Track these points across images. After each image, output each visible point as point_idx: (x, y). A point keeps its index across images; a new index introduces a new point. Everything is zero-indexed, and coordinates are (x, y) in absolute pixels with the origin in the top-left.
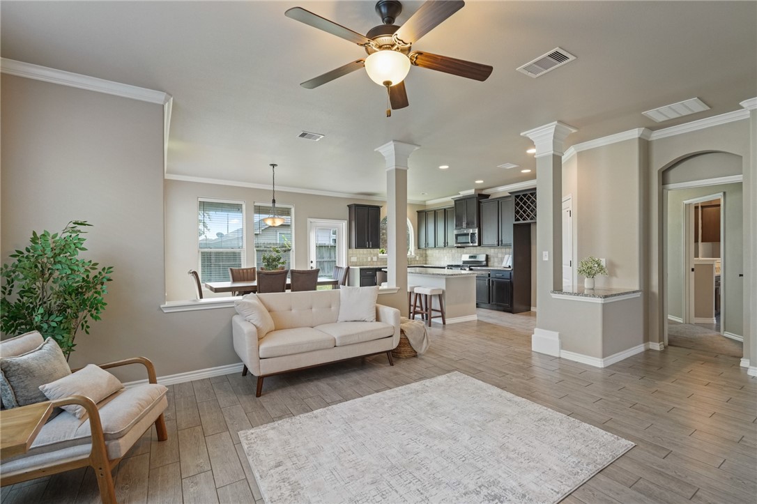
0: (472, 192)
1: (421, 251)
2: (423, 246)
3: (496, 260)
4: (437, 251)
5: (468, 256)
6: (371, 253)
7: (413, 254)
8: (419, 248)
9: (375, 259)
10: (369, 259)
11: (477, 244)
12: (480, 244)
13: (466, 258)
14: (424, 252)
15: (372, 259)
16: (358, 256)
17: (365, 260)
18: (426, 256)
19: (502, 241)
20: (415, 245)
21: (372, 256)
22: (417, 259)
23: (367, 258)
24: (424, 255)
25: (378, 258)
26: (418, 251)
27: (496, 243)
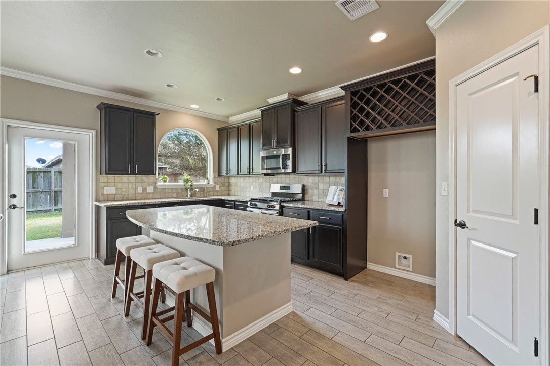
0: (285, 97)
1: (223, 180)
2: (224, 173)
3: (316, 192)
4: (242, 179)
5: (278, 186)
6: (143, 182)
7: (211, 182)
8: (219, 176)
9: (150, 189)
10: (140, 190)
11: (290, 170)
12: (294, 170)
13: (276, 188)
14: (227, 180)
15: (145, 190)
16: (120, 186)
17: (132, 191)
18: (229, 185)
19: (326, 165)
20: (214, 172)
21: (145, 185)
22: (217, 188)
23: (136, 189)
24: (227, 184)
25: (155, 188)
26: (219, 179)
27: (318, 168)
